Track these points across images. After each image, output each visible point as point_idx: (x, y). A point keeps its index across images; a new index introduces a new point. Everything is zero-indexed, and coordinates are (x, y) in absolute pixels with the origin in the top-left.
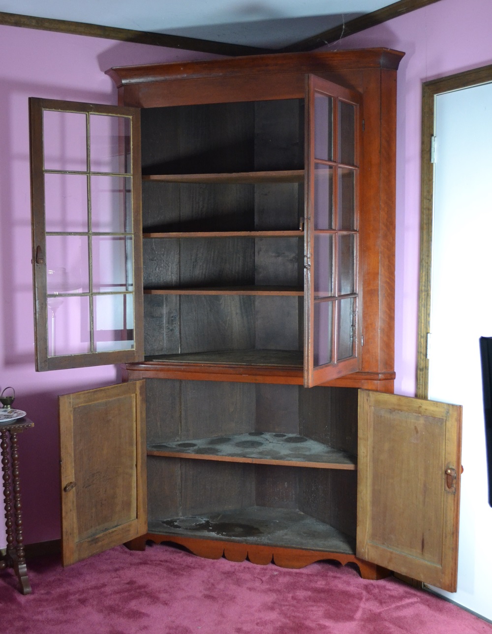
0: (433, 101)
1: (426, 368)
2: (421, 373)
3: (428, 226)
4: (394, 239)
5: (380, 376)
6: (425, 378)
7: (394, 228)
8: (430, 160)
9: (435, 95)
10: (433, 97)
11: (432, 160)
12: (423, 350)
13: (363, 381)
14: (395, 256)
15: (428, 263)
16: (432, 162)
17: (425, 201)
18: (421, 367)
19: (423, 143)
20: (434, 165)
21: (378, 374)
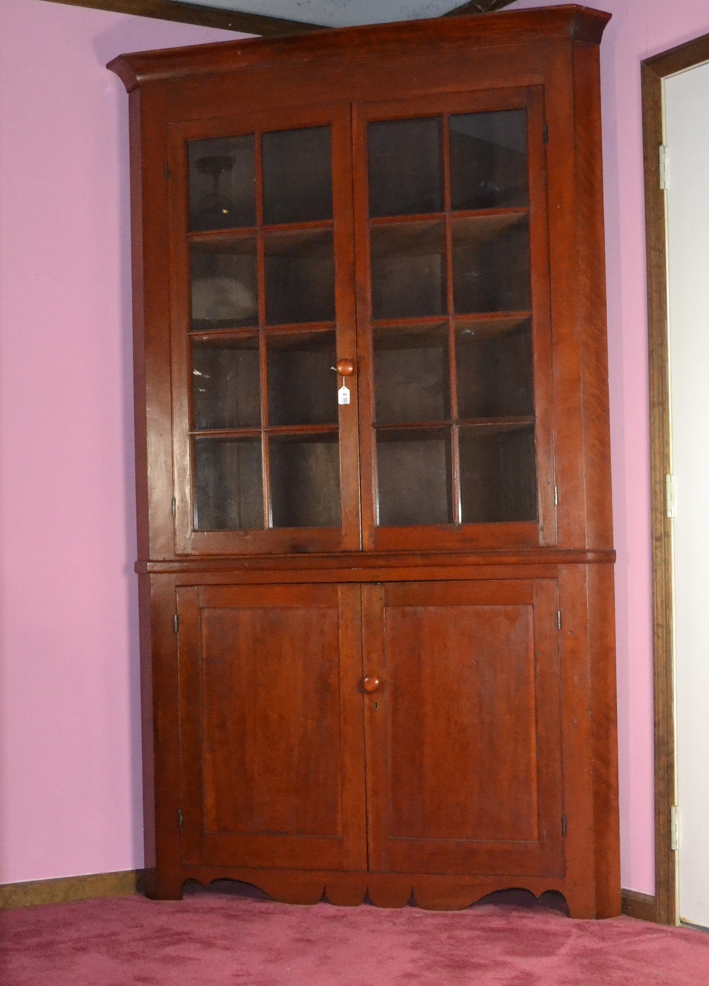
0: (659, 89)
1: (667, 535)
2: (658, 544)
3: (660, 294)
4: (605, 324)
5: (590, 556)
6: (665, 552)
7: (604, 304)
8: (659, 184)
9: (662, 79)
10: (659, 81)
11: (662, 183)
12: (659, 505)
13: (560, 566)
14: (607, 350)
15: (662, 356)
16: (662, 187)
17: (653, 253)
18: (658, 535)
19: (646, 159)
20: (665, 192)
21: (585, 552)
